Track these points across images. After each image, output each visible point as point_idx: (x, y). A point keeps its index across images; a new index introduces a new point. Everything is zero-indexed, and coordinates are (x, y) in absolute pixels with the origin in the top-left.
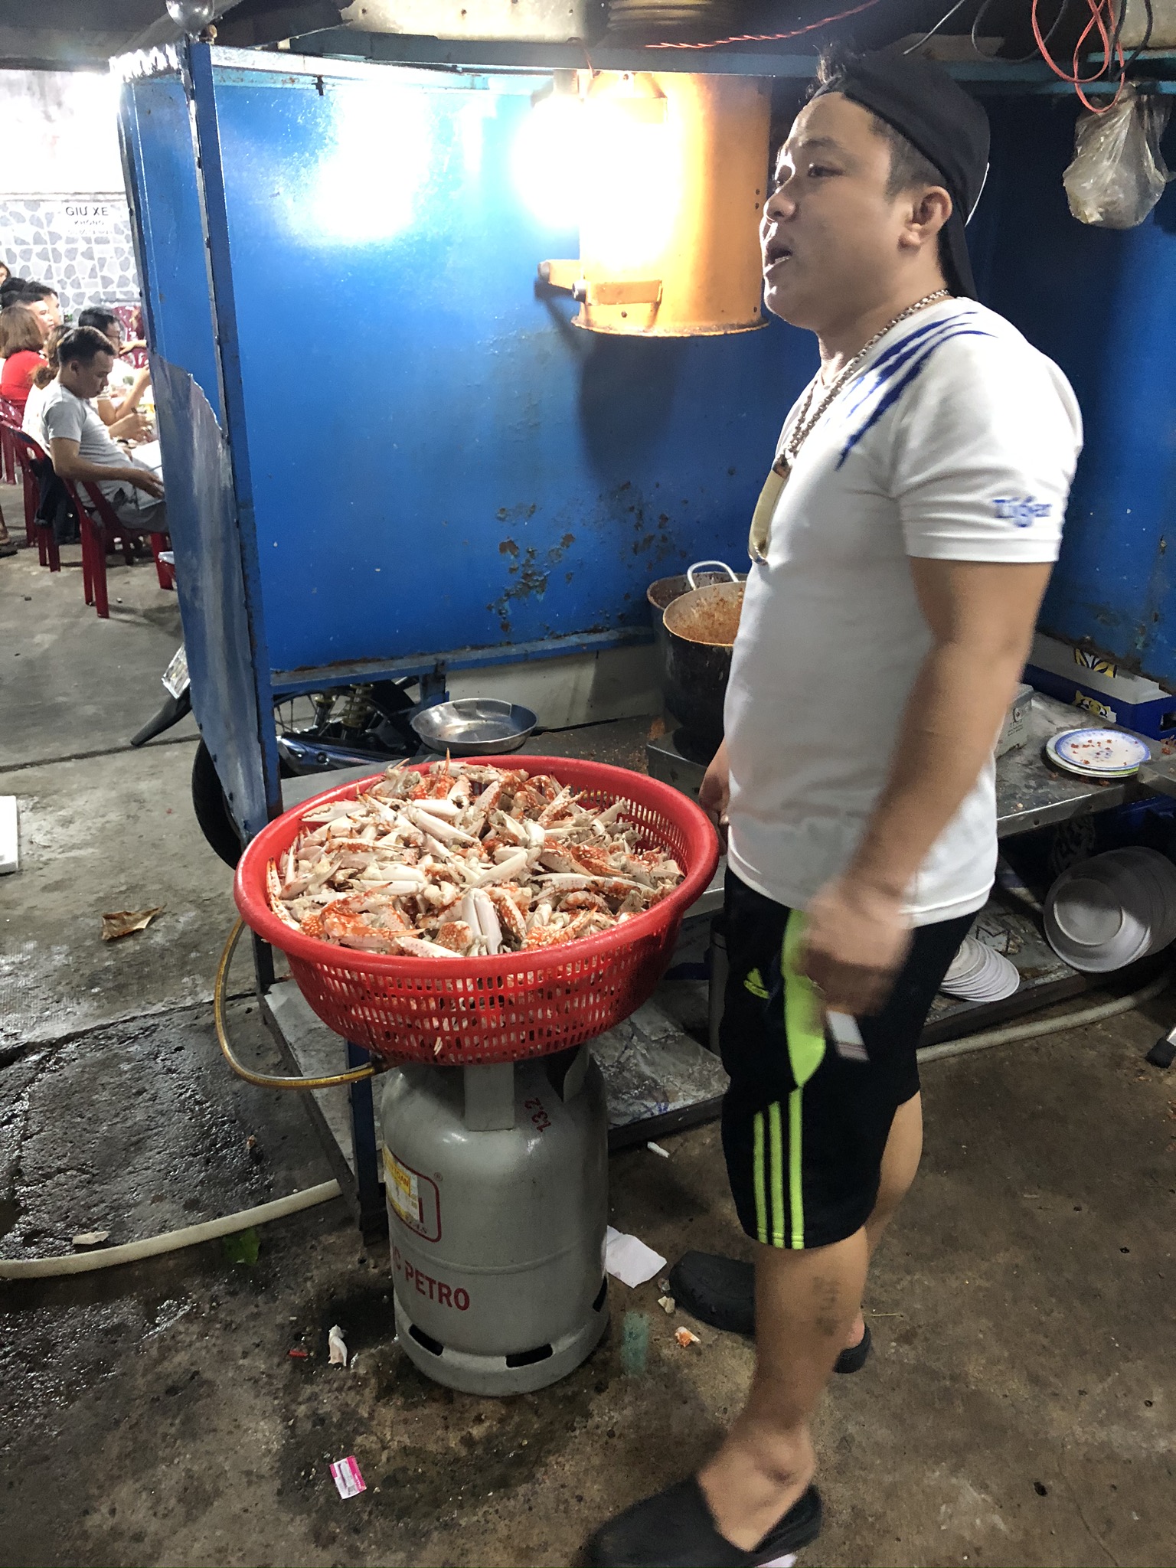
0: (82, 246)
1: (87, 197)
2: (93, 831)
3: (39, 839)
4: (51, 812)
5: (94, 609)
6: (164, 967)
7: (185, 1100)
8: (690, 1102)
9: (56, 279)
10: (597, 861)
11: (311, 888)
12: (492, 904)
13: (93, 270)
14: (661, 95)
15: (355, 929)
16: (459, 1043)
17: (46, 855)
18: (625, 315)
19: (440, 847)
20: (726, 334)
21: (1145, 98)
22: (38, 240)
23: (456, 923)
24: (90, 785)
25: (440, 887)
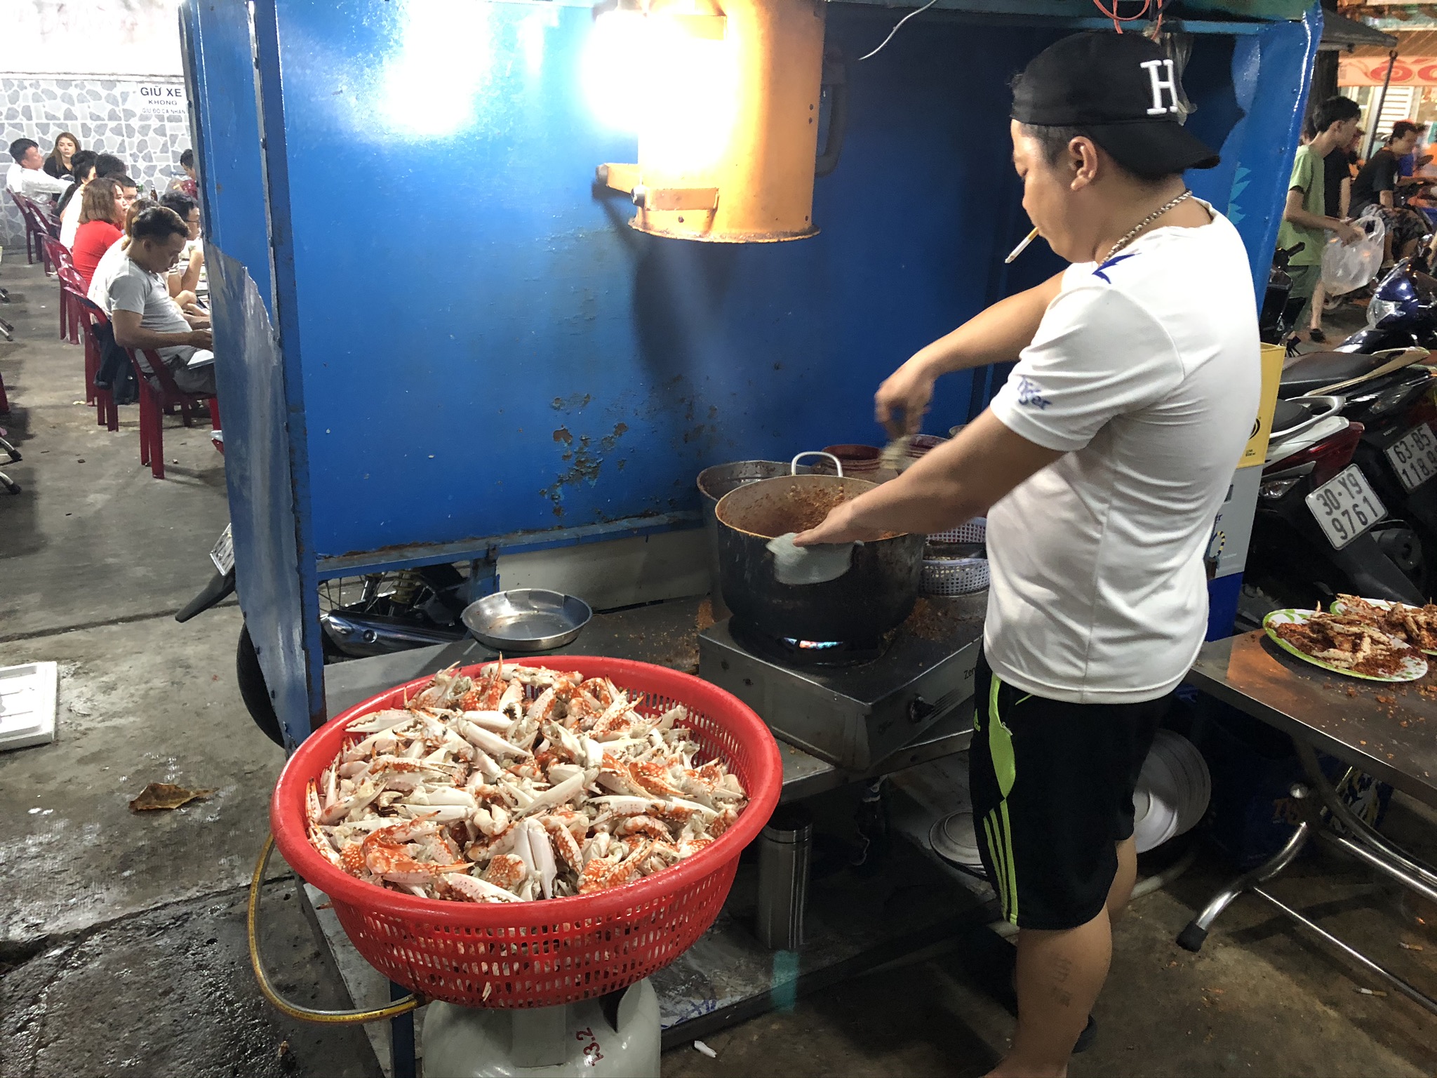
0: (155, 123)
1: (162, 79)
2: (135, 699)
3: (79, 706)
4: (94, 678)
5: (150, 469)
6: (201, 847)
7: (215, 1000)
8: (737, 998)
9: (128, 152)
10: (656, 780)
11: (352, 813)
12: (547, 834)
13: (165, 145)
14: (721, 13)
15: (400, 864)
16: (509, 986)
17: (86, 724)
18: (681, 220)
19: (491, 763)
20: (779, 242)
21: (1168, 35)
22: (113, 116)
23: (509, 856)
24: (135, 650)
25: (490, 811)
